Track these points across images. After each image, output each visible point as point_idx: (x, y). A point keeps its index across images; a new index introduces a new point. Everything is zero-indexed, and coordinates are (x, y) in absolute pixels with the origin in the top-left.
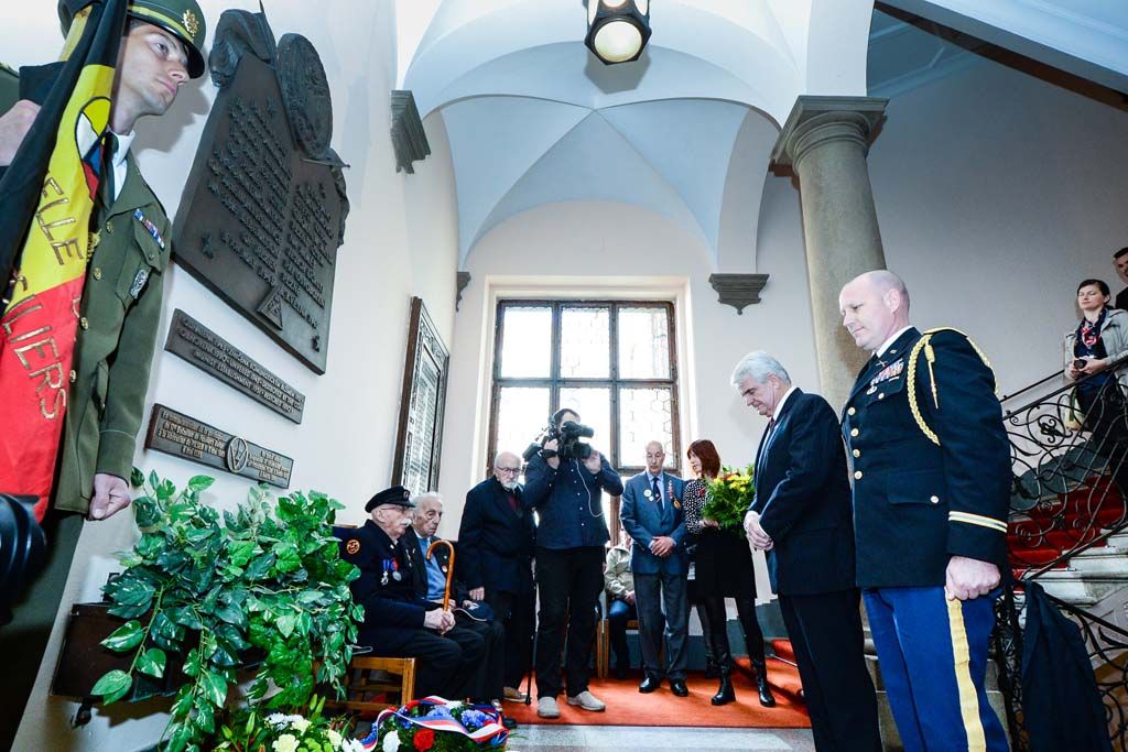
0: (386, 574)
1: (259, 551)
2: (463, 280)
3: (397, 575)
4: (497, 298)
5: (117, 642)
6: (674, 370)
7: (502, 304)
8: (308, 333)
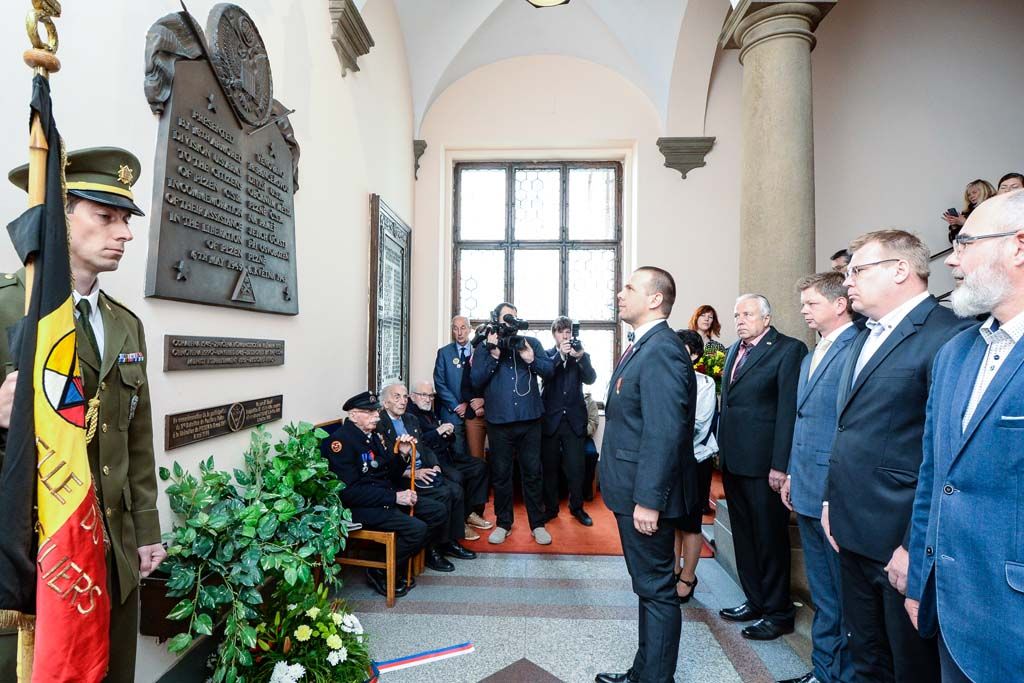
0: (365, 464)
1: (264, 509)
2: (419, 148)
3: (374, 464)
4: (453, 161)
5: (178, 615)
6: (619, 230)
7: (459, 167)
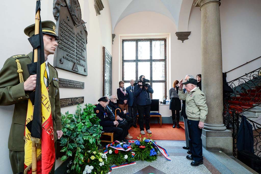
0: (105, 116)
2: (113, 36)
4: (122, 39)
5: (63, 151)
7: (123, 41)
8: (83, 69)
